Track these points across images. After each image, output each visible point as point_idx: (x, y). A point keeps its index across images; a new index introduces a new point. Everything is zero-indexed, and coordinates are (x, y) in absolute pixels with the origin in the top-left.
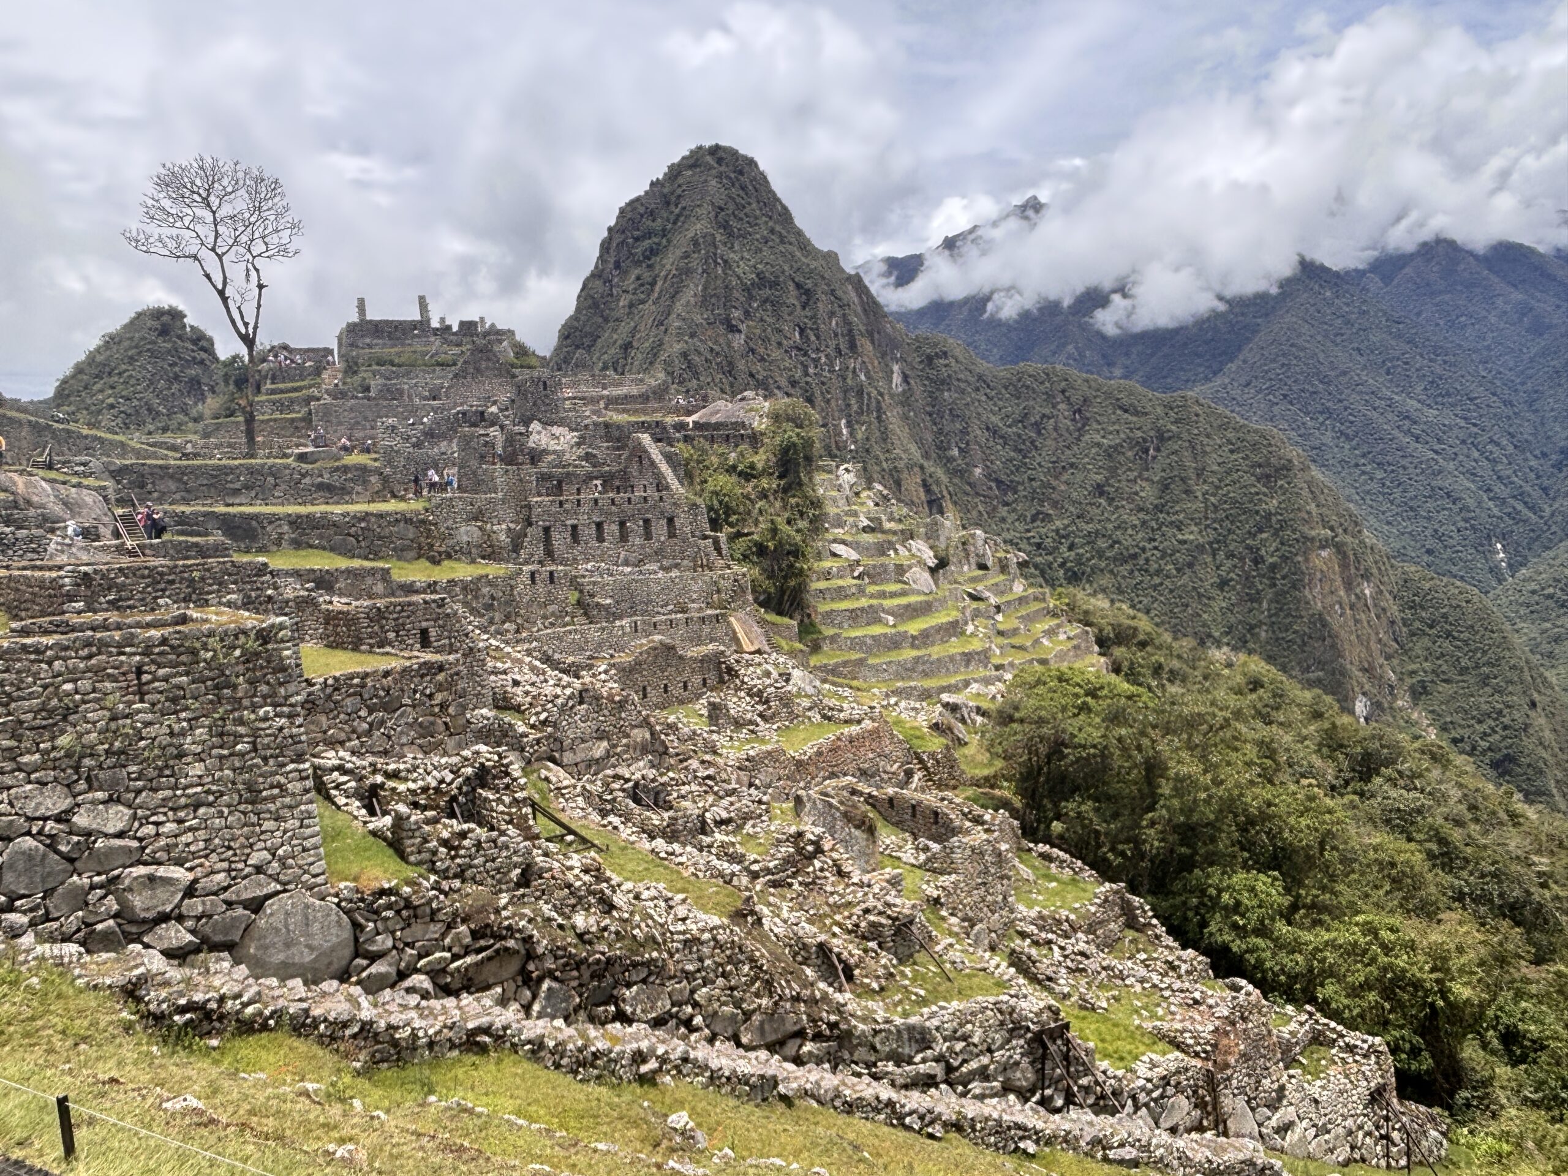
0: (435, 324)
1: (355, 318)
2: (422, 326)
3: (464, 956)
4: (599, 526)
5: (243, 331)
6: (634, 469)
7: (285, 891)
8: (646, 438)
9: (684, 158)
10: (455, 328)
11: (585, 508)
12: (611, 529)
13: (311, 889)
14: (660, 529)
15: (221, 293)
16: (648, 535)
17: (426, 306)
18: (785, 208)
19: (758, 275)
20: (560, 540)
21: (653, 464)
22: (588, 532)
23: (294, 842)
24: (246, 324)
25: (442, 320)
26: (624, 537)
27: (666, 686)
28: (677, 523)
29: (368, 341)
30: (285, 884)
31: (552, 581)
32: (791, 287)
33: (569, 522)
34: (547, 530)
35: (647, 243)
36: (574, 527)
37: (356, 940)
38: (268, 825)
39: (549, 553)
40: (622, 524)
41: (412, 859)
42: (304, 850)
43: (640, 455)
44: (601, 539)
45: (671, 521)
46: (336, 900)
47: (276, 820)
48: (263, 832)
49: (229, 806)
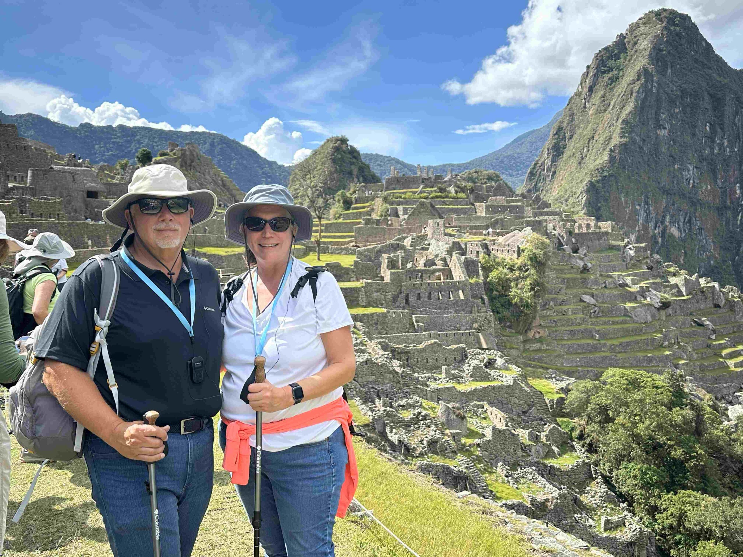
2: (416, 179)
4: (430, 293)
6: (453, 269)
8: (457, 257)
9: (640, 19)
10: (433, 179)
11: (424, 287)
12: (435, 295)
14: (456, 295)
18: (708, 45)
19: (682, 91)
20: (412, 299)
21: (459, 268)
22: (425, 296)
26: (440, 298)
27: (436, 359)
28: (465, 292)
29: (393, 186)
32: (707, 97)
33: (417, 292)
34: (407, 295)
35: (610, 75)
36: (419, 294)
39: (407, 302)
40: (440, 293)
43: (455, 263)
44: (429, 298)
45: (462, 291)
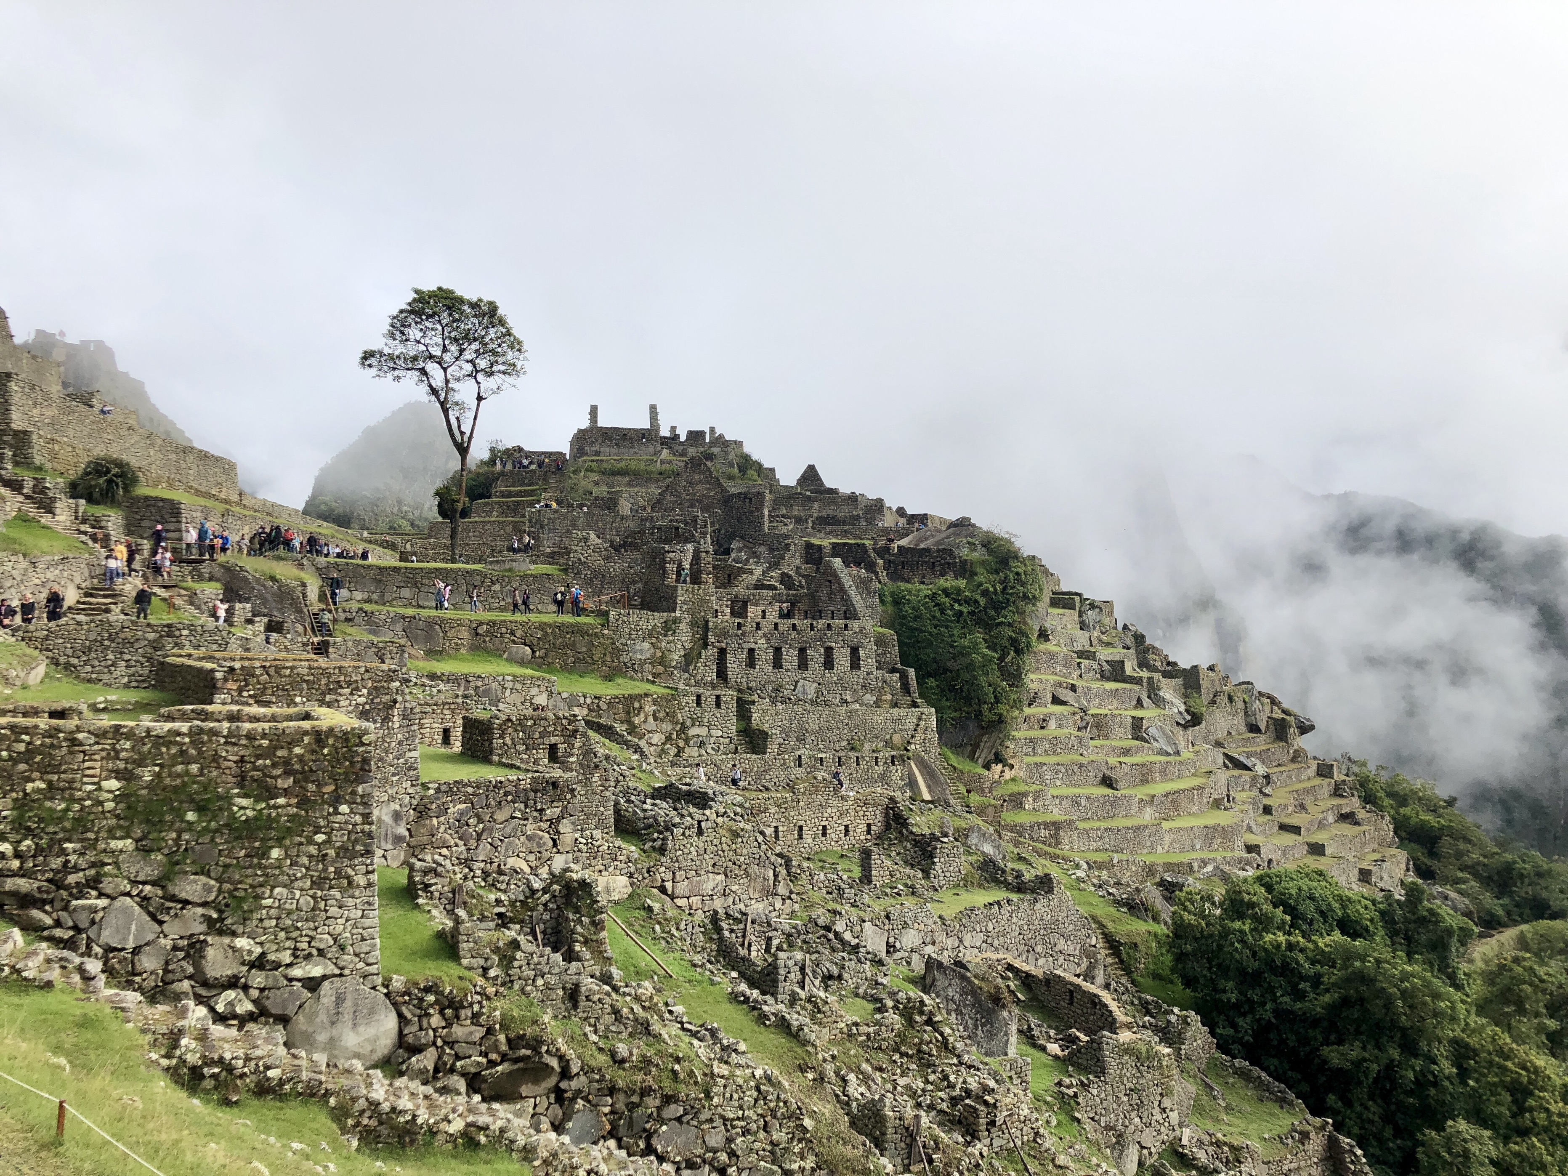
0: (665, 432)
1: (585, 424)
2: (648, 436)
3: (499, 1064)
4: (778, 651)
5: (459, 440)
6: (823, 594)
7: (341, 975)
8: (837, 562)
10: (683, 438)
11: (764, 632)
12: (790, 657)
13: (365, 977)
14: (842, 658)
15: (442, 404)
16: (829, 664)
17: (657, 414)
20: (735, 666)
21: (842, 590)
22: (765, 657)
23: (355, 931)
24: (462, 433)
25: (673, 429)
26: (803, 664)
27: (824, 827)
28: (862, 652)
29: (596, 448)
30: (342, 968)
31: (718, 705)
33: (747, 646)
34: (722, 652)
36: (751, 651)
37: (400, 1031)
38: (334, 911)
39: (722, 674)
40: (802, 651)
41: (465, 962)
42: (363, 939)
43: (832, 578)
44: (777, 664)
45: (854, 651)
46: (385, 991)
47: (340, 907)
48: (328, 918)
49: (302, 890)
